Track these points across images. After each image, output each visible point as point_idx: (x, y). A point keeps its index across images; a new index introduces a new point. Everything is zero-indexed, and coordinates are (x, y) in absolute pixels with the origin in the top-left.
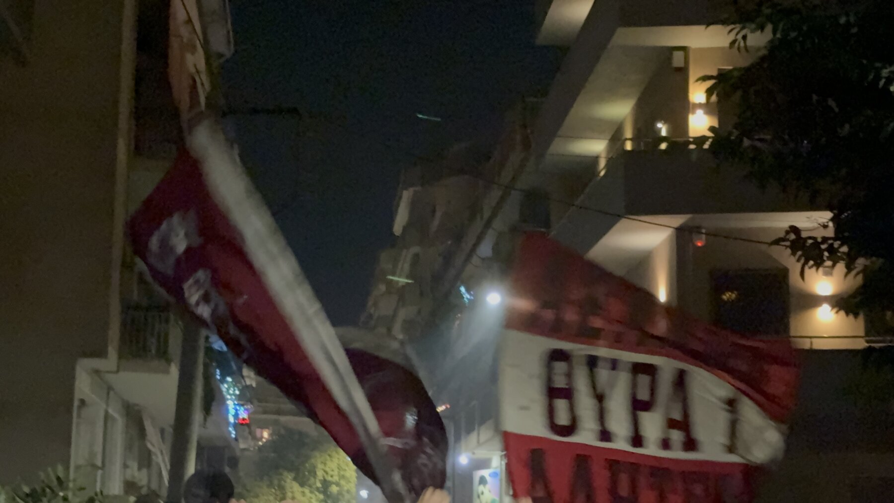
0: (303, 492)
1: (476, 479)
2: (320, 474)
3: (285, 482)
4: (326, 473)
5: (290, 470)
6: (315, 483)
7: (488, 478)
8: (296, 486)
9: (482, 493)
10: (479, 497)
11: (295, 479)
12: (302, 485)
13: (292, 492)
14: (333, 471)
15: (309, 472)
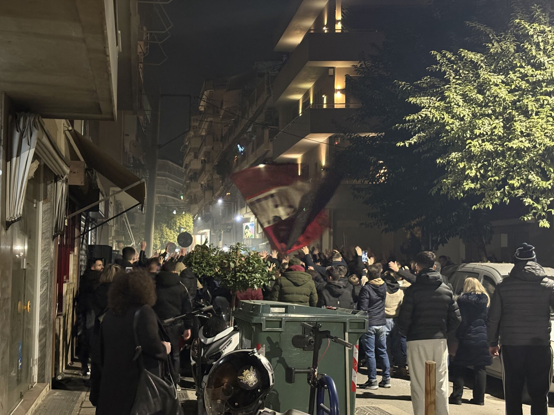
0: (171, 232)
1: (244, 227)
2: (178, 224)
3: (163, 228)
4: (181, 224)
5: (165, 223)
6: (176, 228)
7: (250, 227)
8: (168, 230)
9: (247, 232)
10: (245, 234)
11: (167, 226)
12: (170, 229)
13: (166, 232)
14: (183, 223)
15: (173, 223)
